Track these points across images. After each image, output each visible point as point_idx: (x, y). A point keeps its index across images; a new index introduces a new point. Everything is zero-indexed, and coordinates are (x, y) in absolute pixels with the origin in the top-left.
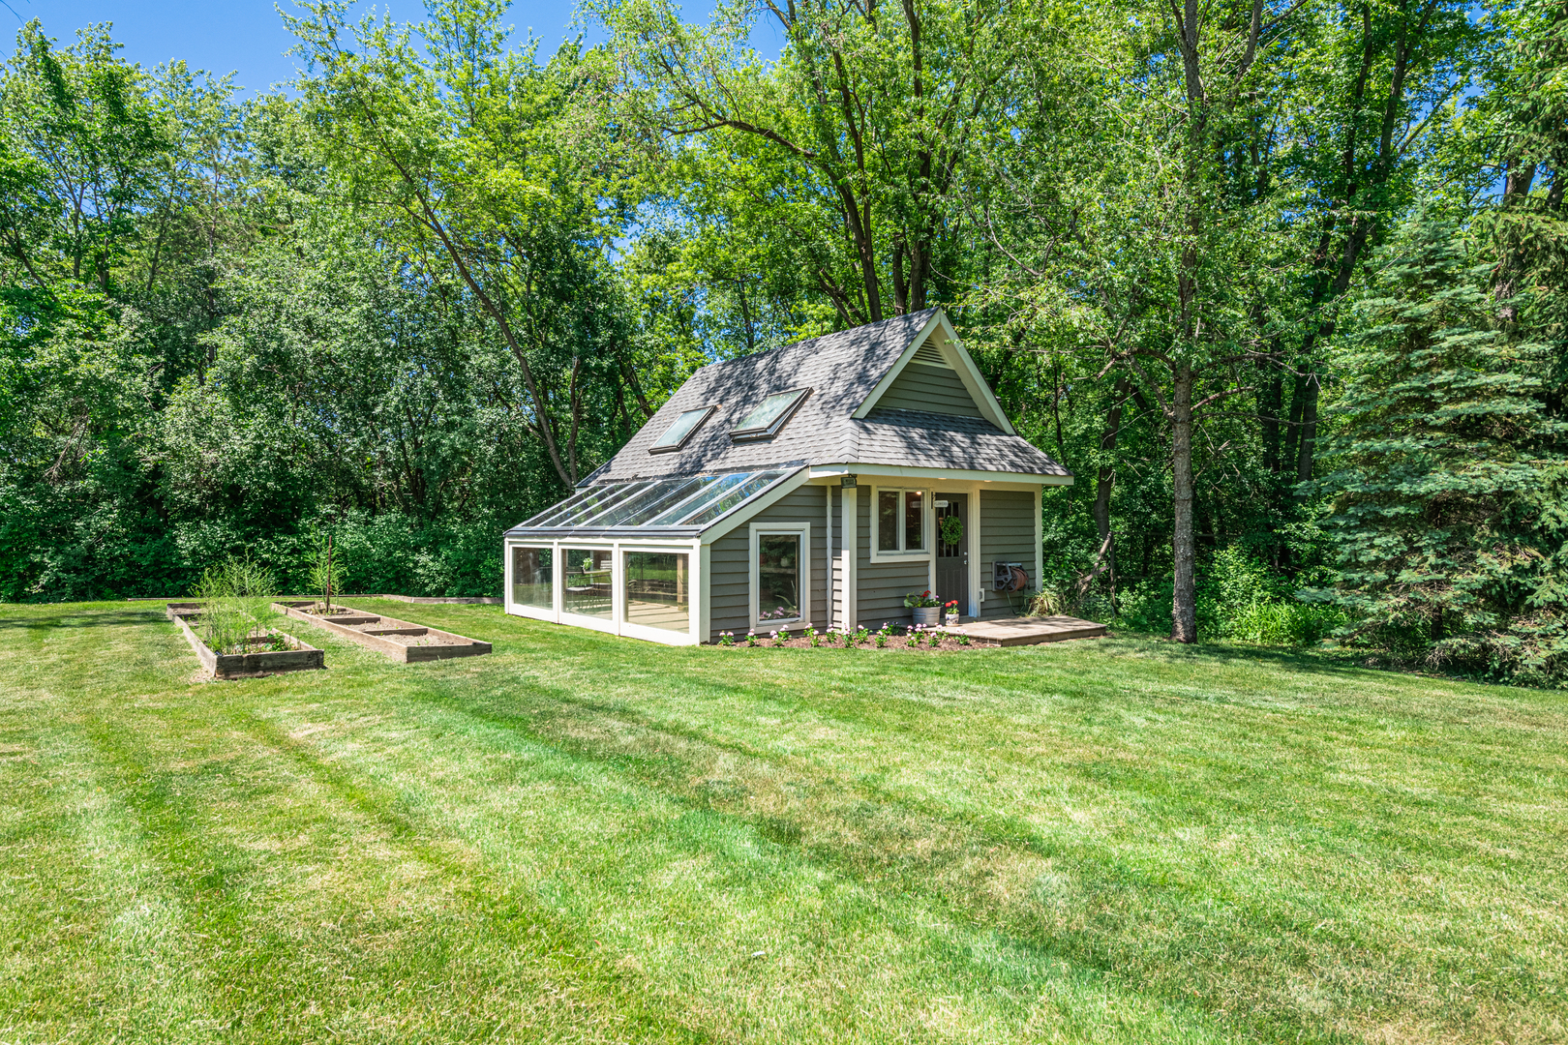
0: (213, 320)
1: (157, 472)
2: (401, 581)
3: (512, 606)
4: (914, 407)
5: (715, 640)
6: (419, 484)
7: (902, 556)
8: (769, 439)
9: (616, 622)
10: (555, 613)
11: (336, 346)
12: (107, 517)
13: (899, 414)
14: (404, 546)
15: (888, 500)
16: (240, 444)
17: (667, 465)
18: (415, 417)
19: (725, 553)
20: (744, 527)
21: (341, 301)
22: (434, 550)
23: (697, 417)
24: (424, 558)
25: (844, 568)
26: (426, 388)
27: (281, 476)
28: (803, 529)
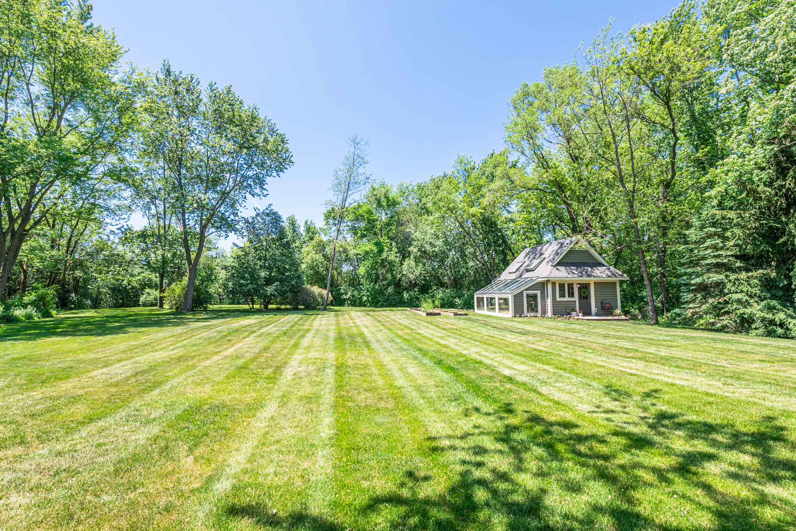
0: (410, 245)
1: (400, 280)
2: (452, 305)
3: (476, 311)
4: (573, 261)
5: (515, 316)
6: (455, 280)
7: (567, 299)
8: (533, 270)
9: (497, 313)
10: (485, 312)
11: (436, 249)
12: (390, 290)
13: (567, 263)
14: (452, 297)
15: (562, 286)
16: (417, 273)
17: (513, 276)
18: (455, 264)
19: (518, 297)
20: (522, 292)
21: (438, 237)
22: (459, 298)
23: (521, 264)
24: (457, 300)
25: (549, 302)
26: (457, 258)
27: (425, 280)
28: (538, 293)
